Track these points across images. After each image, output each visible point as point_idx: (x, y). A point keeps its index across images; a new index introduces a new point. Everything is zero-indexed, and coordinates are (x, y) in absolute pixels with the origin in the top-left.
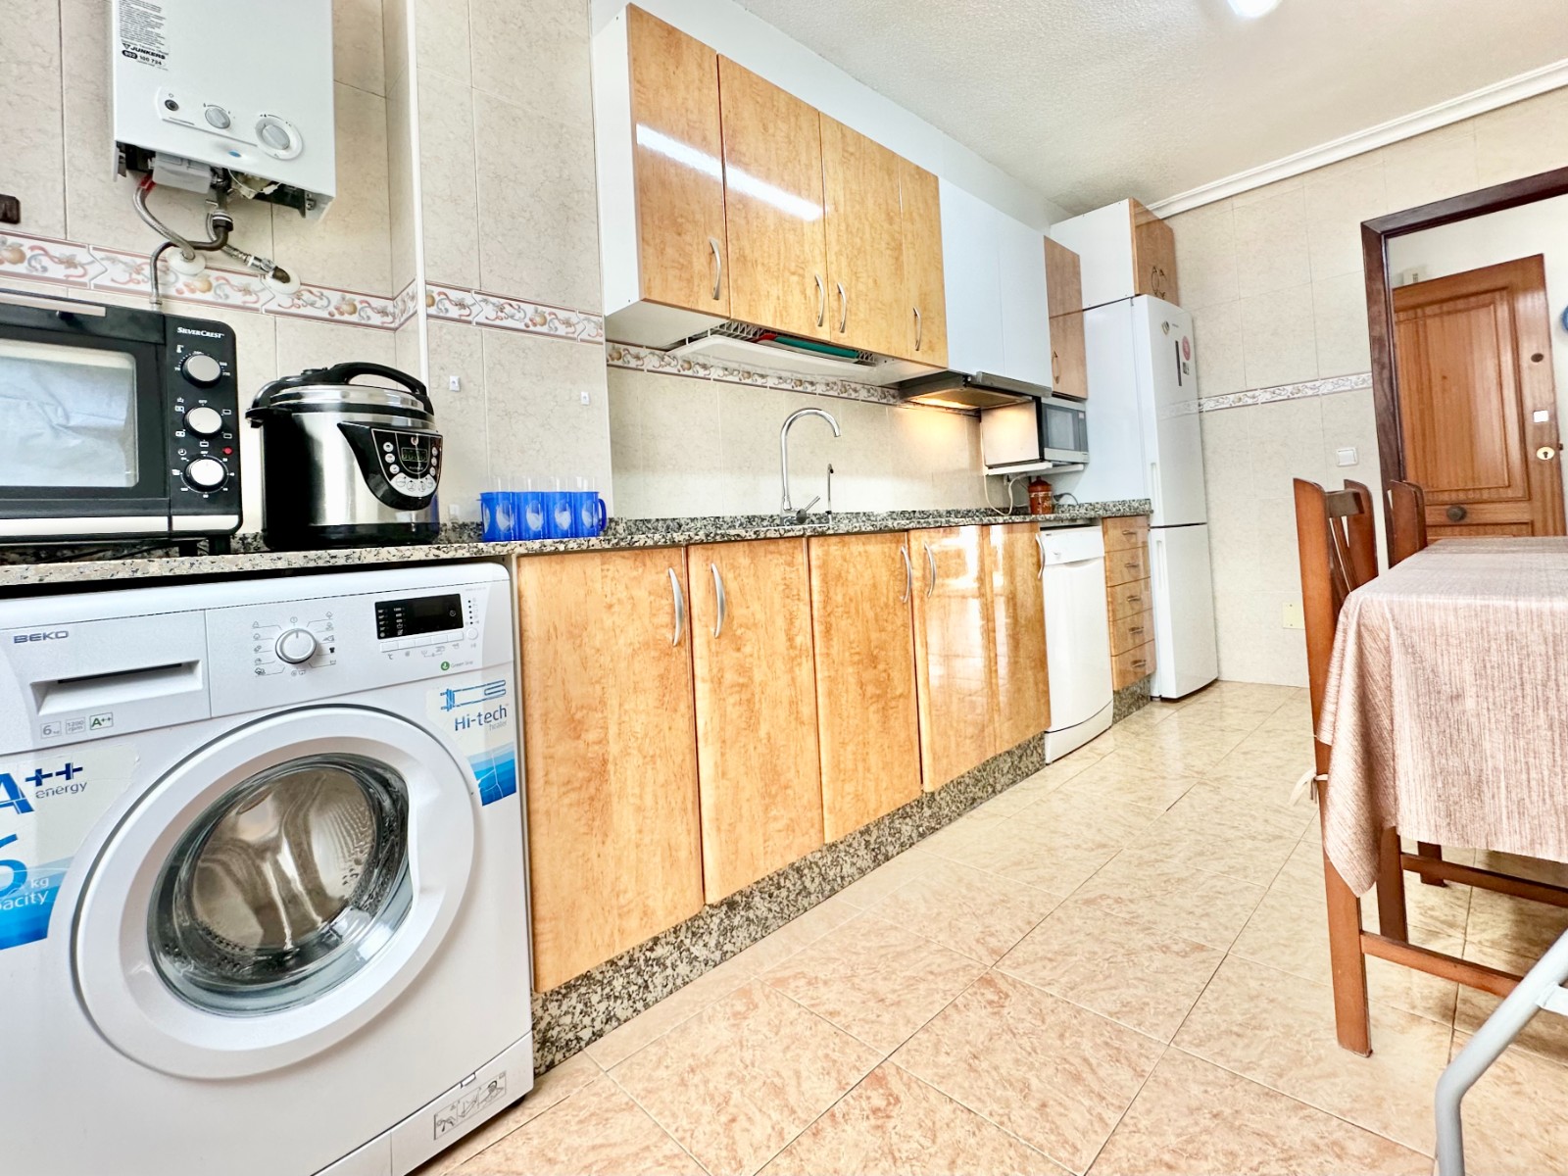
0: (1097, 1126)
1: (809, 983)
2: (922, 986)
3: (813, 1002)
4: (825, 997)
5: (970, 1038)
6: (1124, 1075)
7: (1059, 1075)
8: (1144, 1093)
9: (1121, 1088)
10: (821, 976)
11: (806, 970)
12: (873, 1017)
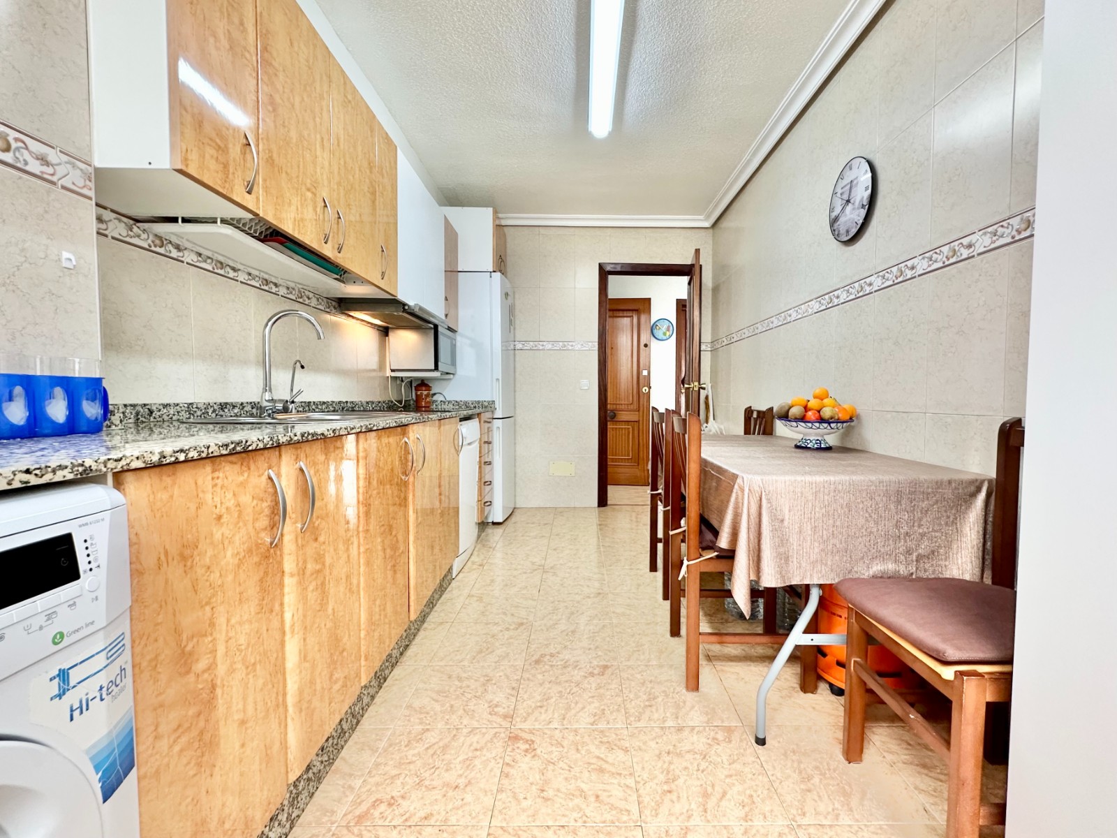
0: (629, 792)
1: (390, 805)
2: (477, 762)
3: (404, 818)
4: (412, 809)
5: (531, 780)
6: (620, 755)
7: (592, 774)
8: (635, 760)
9: (624, 763)
10: (395, 794)
11: (379, 796)
12: (460, 803)
